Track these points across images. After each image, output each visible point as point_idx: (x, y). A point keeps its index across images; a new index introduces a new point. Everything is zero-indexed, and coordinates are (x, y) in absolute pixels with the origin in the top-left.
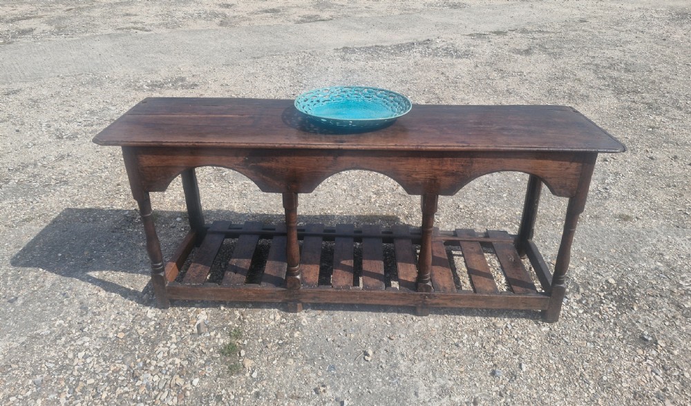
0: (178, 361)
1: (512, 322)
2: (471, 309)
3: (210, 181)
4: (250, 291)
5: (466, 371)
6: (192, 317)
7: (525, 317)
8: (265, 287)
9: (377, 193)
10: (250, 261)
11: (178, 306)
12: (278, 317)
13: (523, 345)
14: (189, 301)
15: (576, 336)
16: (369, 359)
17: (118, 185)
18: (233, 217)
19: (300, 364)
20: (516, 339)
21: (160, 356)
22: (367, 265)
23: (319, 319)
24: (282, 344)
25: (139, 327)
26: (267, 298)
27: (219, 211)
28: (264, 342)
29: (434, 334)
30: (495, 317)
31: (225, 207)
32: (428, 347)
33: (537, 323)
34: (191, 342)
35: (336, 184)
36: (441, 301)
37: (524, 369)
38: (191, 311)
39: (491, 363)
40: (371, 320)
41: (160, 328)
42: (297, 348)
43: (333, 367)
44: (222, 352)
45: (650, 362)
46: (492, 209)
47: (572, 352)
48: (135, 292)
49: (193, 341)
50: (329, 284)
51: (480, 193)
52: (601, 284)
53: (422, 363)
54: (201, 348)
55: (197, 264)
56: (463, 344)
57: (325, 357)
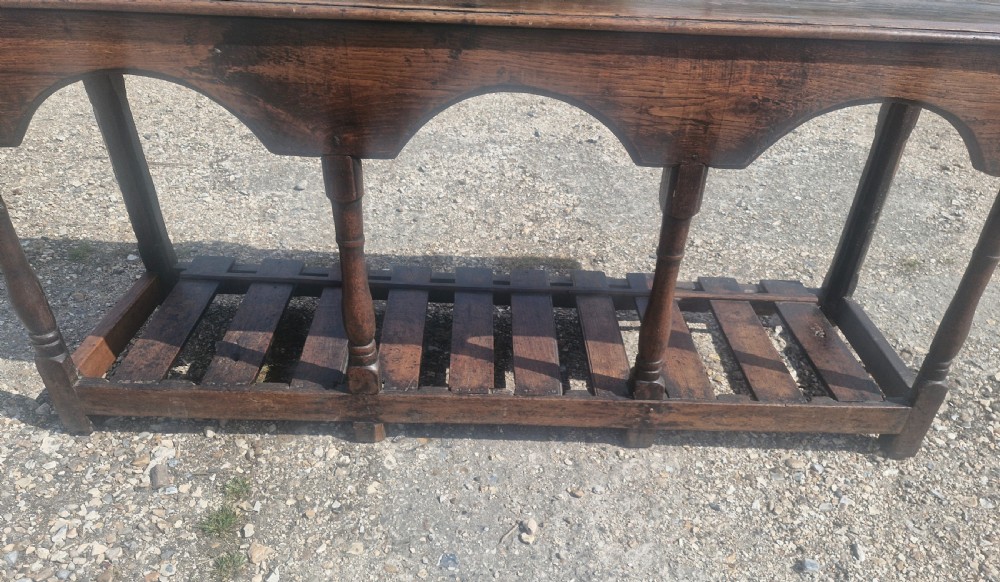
0: (99, 549)
1: (821, 458)
2: (736, 433)
3: (203, 190)
4: (265, 396)
5: (741, 563)
6: (141, 453)
7: (848, 450)
8: (301, 389)
9: (536, 219)
10: (271, 335)
11: (112, 429)
12: (333, 452)
13: (851, 506)
14: (138, 420)
15: (954, 487)
16: (531, 540)
17: (15, 192)
18: (245, 257)
19: (378, 553)
20: (836, 494)
21: (59, 539)
22: (521, 346)
23: (422, 457)
24: (340, 508)
25: (19, 474)
26: (307, 413)
27: (217, 244)
28: (297, 505)
29: (664, 485)
30: (787, 449)
31: (230, 238)
32: (655, 512)
33: (873, 460)
34: (133, 507)
35: (455, 201)
36: (681, 419)
37: (863, 558)
38: (142, 440)
39: (792, 546)
40: (533, 456)
41: (68, 476)
42: (373, 517)
43: (452, 559)
44: (202, 529)
46: (756, 247)
47: (953, 519)
48: (21, 401)
49: (138, 504)
50: (443, 384)
51: (730, 219)
52: (981, 384)
53: (646, 547)
54: (154, 519)
55: (151, 341)
56: (728, 505)
57: (433, 536)
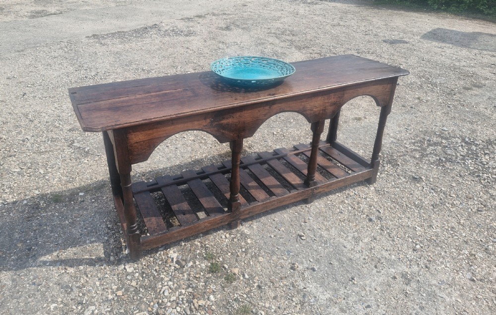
1: (354, 190)
5: (357, 224)
6: (166, 259)
7: (359, 186)
8: (215, 217)
10: (187, 203)
11: (146, 255)
12: (228, 235)
13: (370, 200)
15: (388, 187)
16: (305, 238)
19: (268, 258)
20: (365, 199)
22: (266, 182)
23: (255, 227)
24: (245, 250)
25: (129, 282)
26: (218, 224)
29: (325, 211)
30: (345, 191)
32: (328, 219)
33: (367, 187)
36: (322, 190)
37: (382, 213)
38: (160, 255)
39: (365, 216)
40: (285, 216)
41: (147, 275)
42: (257, 249)
43: (288, 251)
44: (210, 272)
45: (426, 189)
47: (393, 196)
48: (99, 259)
49: (181, 273)
53: (333, 229)
54: (192, 275)
55: (149, 218)
56: (343, 211)
57: (279, 247)
